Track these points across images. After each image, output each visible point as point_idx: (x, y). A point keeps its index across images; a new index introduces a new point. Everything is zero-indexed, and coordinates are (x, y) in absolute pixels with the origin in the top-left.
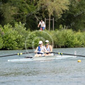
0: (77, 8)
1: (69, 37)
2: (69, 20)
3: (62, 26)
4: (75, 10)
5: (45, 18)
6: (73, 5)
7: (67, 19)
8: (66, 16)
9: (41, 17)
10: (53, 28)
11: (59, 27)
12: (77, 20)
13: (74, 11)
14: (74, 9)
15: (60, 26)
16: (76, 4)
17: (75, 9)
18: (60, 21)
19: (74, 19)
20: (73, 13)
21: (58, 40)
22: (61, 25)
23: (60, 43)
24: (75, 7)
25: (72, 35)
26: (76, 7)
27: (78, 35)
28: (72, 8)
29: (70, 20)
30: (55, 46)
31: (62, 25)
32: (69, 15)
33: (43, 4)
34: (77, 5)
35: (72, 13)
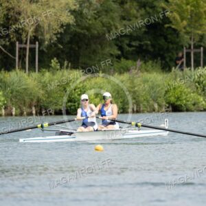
0: (95, 19)
1: (75, 90)
2: (73, 46)
3: (57, 61)
4: (90, 24)
5: (17, 43)
6: (85, 11)
7: (70, 45)
8: (67, 38)
9: (7, 39)
10: (35, 68)
11: (51, 63)
12: (93, 46)
13: (87, 25)
14: (88, 21)
15: (52, 61)
16: (92, 8)
17: (90, 20)
18: (54, 49)
19: (87, 45)
20: (85, 31)
21: (47, 95)
22: (55, 59)
23: (51, 102)
24: (89, 17)
25: (81, 85)
26: (92, 16)
27: (96, 83)
28: (82, 18)
29: (77, 49)
30: (41, 110)
31: (57, 59)
32: (76, 35)
33: (13, 9)
34: (96, 12)
35: (82, 31)
